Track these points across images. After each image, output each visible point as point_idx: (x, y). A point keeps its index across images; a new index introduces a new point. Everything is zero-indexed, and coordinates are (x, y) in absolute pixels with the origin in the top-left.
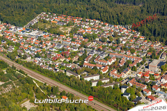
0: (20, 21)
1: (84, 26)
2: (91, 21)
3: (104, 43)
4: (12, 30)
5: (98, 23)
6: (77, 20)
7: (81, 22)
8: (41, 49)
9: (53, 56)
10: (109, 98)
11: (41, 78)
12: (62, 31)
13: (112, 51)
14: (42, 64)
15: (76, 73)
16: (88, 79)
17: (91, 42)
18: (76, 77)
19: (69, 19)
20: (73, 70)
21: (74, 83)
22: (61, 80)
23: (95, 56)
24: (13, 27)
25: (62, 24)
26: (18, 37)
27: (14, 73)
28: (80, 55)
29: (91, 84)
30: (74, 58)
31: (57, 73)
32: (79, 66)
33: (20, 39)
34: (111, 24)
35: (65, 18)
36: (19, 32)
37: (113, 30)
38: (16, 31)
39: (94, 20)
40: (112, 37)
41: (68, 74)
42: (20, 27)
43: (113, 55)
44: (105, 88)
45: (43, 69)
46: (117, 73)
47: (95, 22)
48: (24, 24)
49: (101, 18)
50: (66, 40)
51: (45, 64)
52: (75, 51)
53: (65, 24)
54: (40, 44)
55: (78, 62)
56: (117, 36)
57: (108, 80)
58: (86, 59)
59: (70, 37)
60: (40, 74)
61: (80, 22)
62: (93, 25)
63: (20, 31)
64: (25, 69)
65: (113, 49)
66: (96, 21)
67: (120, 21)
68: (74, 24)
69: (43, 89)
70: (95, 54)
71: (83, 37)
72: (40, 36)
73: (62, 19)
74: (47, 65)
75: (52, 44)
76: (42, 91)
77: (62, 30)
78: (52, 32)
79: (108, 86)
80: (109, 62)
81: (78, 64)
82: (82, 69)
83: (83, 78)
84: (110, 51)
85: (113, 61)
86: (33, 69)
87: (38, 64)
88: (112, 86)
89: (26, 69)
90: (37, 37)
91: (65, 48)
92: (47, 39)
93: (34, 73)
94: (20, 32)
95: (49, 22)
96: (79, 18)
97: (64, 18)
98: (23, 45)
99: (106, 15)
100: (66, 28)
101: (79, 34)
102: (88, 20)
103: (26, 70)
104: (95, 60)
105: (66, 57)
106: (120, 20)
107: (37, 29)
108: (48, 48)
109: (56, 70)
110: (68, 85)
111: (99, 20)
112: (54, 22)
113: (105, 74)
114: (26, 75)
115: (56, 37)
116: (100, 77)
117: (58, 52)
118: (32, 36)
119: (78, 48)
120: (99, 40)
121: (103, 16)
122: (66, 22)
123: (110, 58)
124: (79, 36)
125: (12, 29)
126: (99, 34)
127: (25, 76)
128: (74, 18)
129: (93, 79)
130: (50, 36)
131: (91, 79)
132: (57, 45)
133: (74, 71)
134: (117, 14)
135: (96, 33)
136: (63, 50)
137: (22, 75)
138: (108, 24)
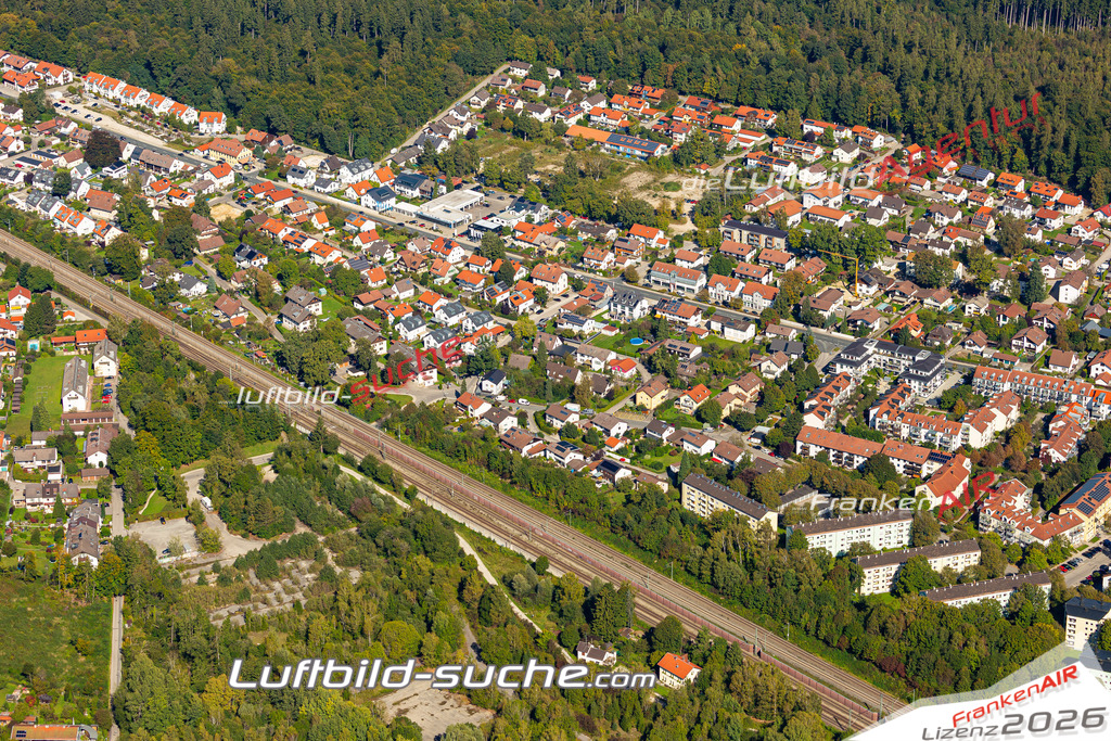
0: (355, 120)
1: (792, 169)
2: (836, 134)
3: (936, 293)
4: (301, 182)
5: (889, 153)
6: (744, 127)
7: (770, 140)
8: (505, 321)
9: (585, 367)
11: (508, 518)
12: (641, 196)
13: (988, 353)
14: (515, 425)
15: (749, 495)
16: (835, 542)
17: (840, 284)
18: (753, 524)
19: (686, 113)
20: (730, 477)
21: (738, 569)
22: (651, 540)
23: (876, 383)
24: (312, 159)
25: (638, 152)
26: (349, 227)
27: (325, 476)
28: (772, 368)
29: (855, 578)
30: (733, 389)
31: (617, 487)
32: (766, 445)
33: (357, 241)
34: (976, 161)
35: (659, 108)
36: (351, 193)
37: (990, 202)
38: (328, 189)
39: (856, 128)
40: (988, 252)
41: (697, 501)
42: (358, 157)
43: (997, 378)
44: (952, 610)
45: (525, 459)
46: (1033, 505)
47: (867, 144)
48: (386, 144)
49: (908, 117)
50: (671, 260)
51: (533, 428)
52: (737, 344)
53: (658, 152)
54: (496, 287)
55: (760, 422)
56: (1019, 245)
57: (974, 558)
58: (814, 402)
59: (696, 241)
60: (505, 490)
61: (763, 139)
62: (855, 164)
63: (357, 187)
64: (401, 457)
65: (998, 341)
66: (873, 136)
67: (1039, 143)
68: (720, 151)
69: (530, 597)
70: (875, 371)
71: (789, 248)
72: (495, 230)
73: (641, 118)
74: (549, 433)
75: (576, 289)
76: (523, 616)
77: (641, 189)
78: (577, 202)
79: (975, 600)
80: (973, 432)
81: (756, 435)
82: (788, 471)
83: (800, 534)
84: (976, 348)
85: (1000, 422)
86: (454, 453)
87: (486, 422)
88: (1003, 598)
89: (406, 455)
90: (474, 233)
91: (669, 317)
92: (541, 253)
93: (463, 485)
94: (355, 197)
95: (549, 134)
96: (755, 114)
97: (652, 106)
98: (384, 287)
99: (944, 98)
100: (670, 178)
101: (756, 225)
102: (820, 130)
103: (404, 458)
104: (873, 412)
105: (677, 382)
106: (1038, 138)
107: (472, 177)
108: (551, 310)
109: (611, 468)
110: (693, 580)
111: (891, 128)
112: (588, 133)
113: (949, 513)
114: (409, 496)
115: (600, 241)
116: (914, 532)
117: (617, 345)
118: (441, 228)
119: (758, 322)
120: (894, 269)
121: (922, 103)
122: (666, 138)
123: (982, 402)
124: (763, 237)
125: (301, 173)
126: (893, 226)
127: (402, 504)
128: (723, 112)
129: (865, 548)
130: (562, 233)
131: (854, 546)
132: (609, 293)
133: (738, 482)
134: (1017, 98)
135: (872, 222)
136: (654, 329)
137: (384, 498)
138: (953, 164)
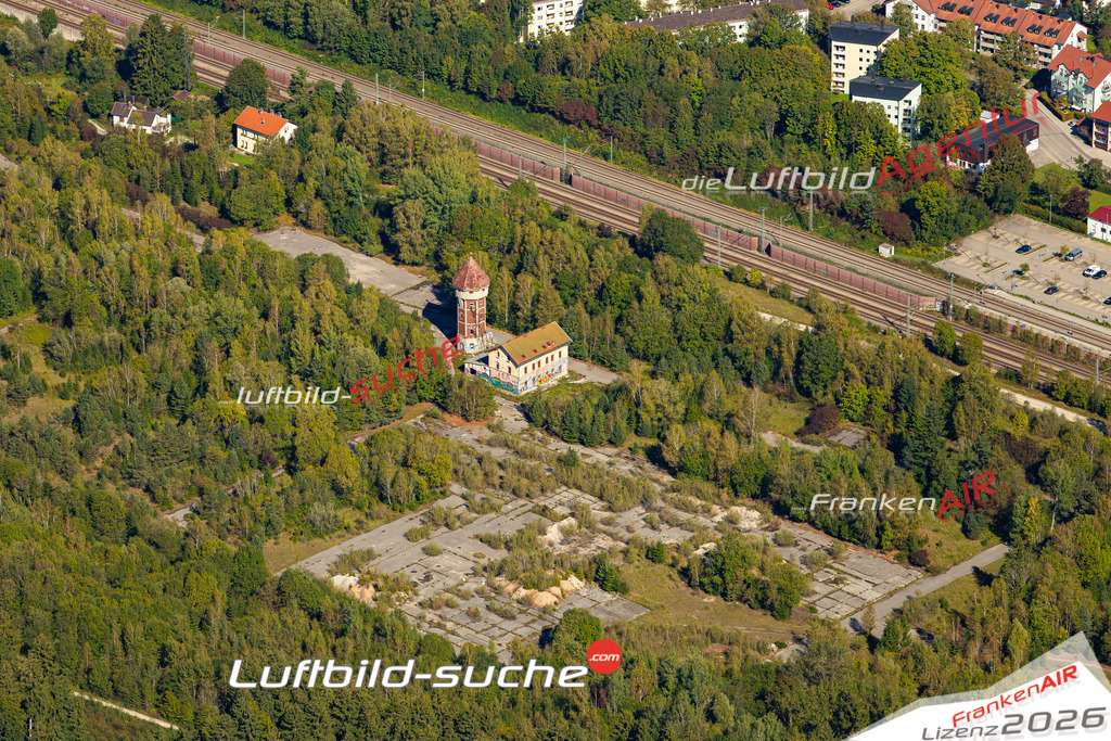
10: (708, 117)
29: (519, 16)
110: (276, 36)
